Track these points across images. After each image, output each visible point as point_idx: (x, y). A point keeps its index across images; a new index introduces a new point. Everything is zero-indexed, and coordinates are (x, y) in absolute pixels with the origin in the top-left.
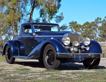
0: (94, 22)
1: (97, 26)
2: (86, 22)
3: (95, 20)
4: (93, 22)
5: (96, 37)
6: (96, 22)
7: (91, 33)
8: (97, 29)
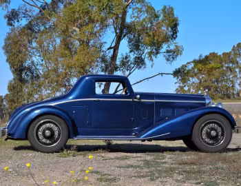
0: (230, 53)
1: (237, 63)
2: (211, 54)
3: (233, 49)
4: (228, 54)
5: (234, 89)
6: (235, 54)
7: (222, 81)
8: (237, 70)
